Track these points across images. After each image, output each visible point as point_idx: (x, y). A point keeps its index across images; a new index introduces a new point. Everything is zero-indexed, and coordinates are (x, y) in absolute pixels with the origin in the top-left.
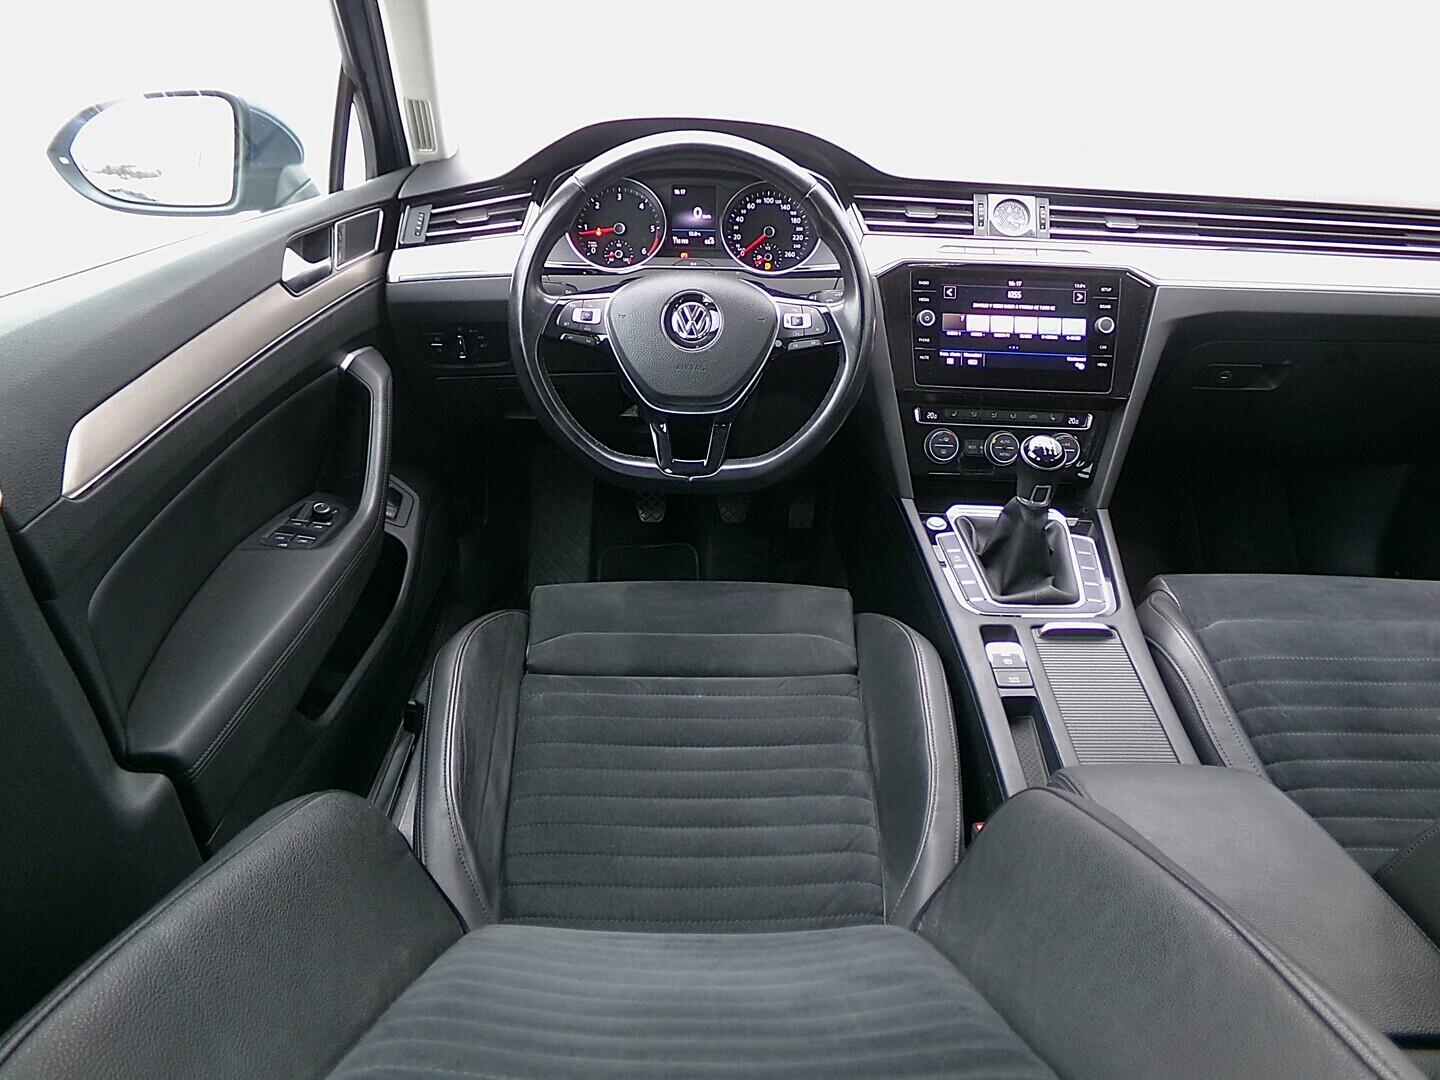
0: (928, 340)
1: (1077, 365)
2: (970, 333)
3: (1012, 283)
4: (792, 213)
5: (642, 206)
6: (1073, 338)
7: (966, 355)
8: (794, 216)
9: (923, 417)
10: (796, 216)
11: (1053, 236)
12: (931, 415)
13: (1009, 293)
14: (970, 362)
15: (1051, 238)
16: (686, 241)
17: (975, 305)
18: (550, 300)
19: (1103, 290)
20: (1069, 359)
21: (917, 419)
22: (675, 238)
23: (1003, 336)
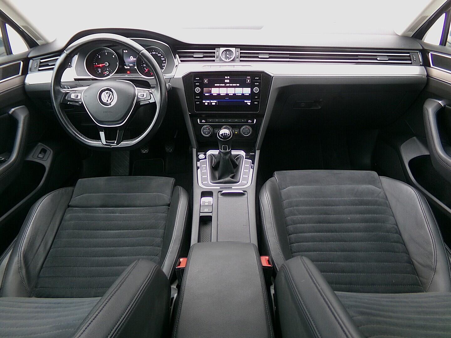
0: (199, 97)
1: (248, 103)
2: (213, 94)
3: (226, 77)
4: (161, 57)
5: (113, 56)
6: (246, 95)
7: (211, 101)
8: (162, 58)
9: (201, 122)
10: (163, 58)
11: (241, 61)
12: (203, 121)
13: (225, 80)
14: (213, 104)
15: (240, 61)
16: (129, 68)
17: (216, 85)
18: (63, 91)
19: (256, 78)
20: (245, 101)
21: (199, 122)
22: (125, 66)
23: (223, 95)
